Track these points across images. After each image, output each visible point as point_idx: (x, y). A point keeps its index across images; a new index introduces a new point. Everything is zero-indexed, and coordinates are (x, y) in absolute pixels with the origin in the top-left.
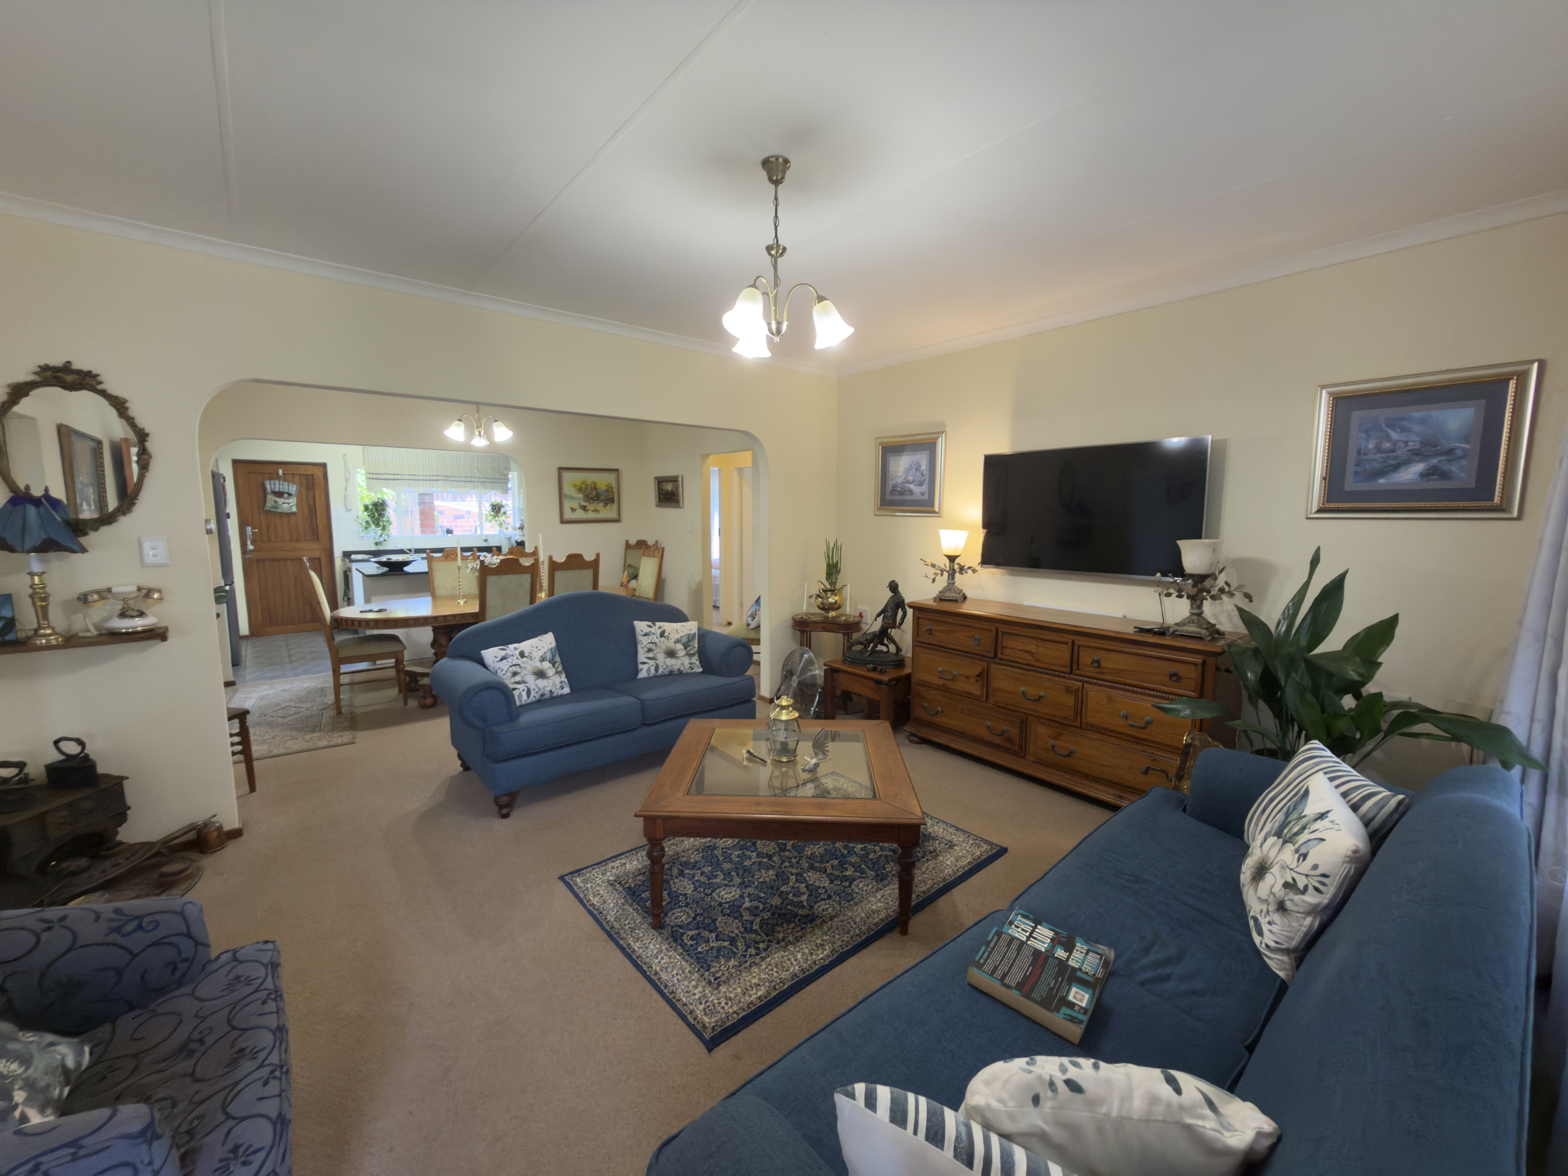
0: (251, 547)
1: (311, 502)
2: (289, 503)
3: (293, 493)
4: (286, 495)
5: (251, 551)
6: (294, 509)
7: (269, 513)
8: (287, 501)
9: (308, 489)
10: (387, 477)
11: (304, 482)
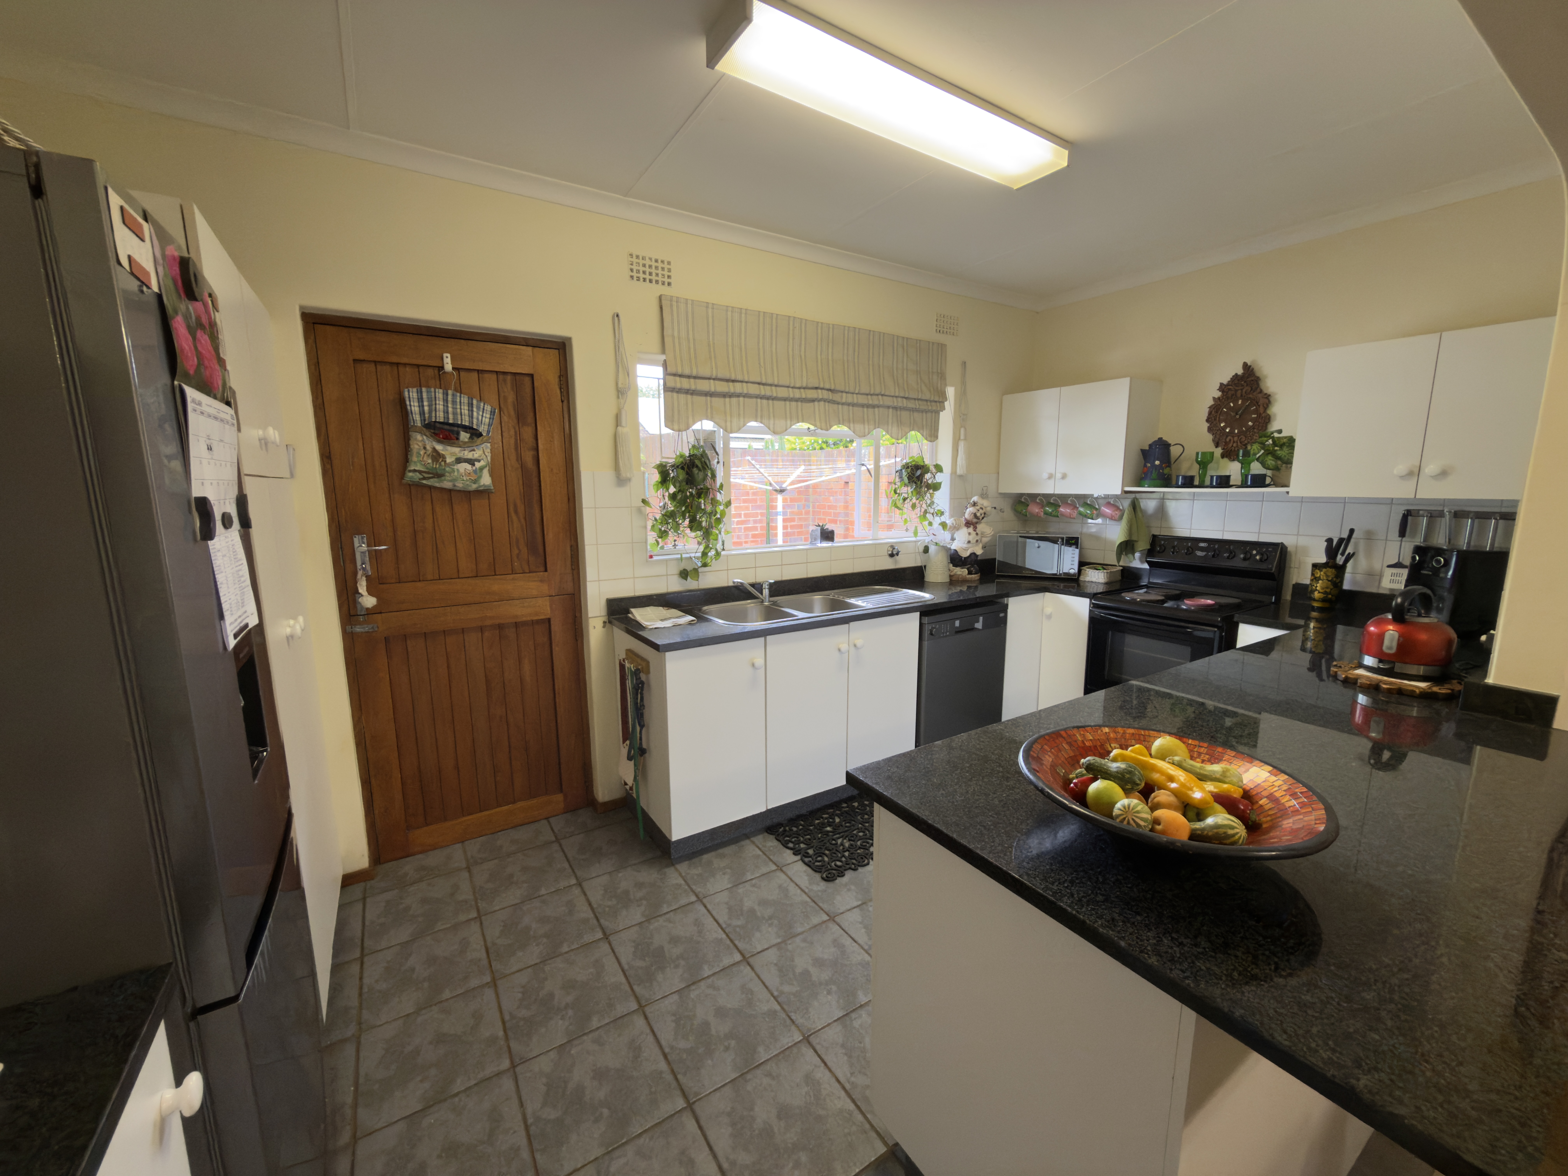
0: (369, 601)
1: (528, 457)
2: (471, 462)
3: (483, 429)
4: (464, 436)
5: (370, 612)
6: (486, 480)
7: (416, 489)
8: (468, 455)
9: (520, 418)
10: (713, 386)
11: (511, 397)
